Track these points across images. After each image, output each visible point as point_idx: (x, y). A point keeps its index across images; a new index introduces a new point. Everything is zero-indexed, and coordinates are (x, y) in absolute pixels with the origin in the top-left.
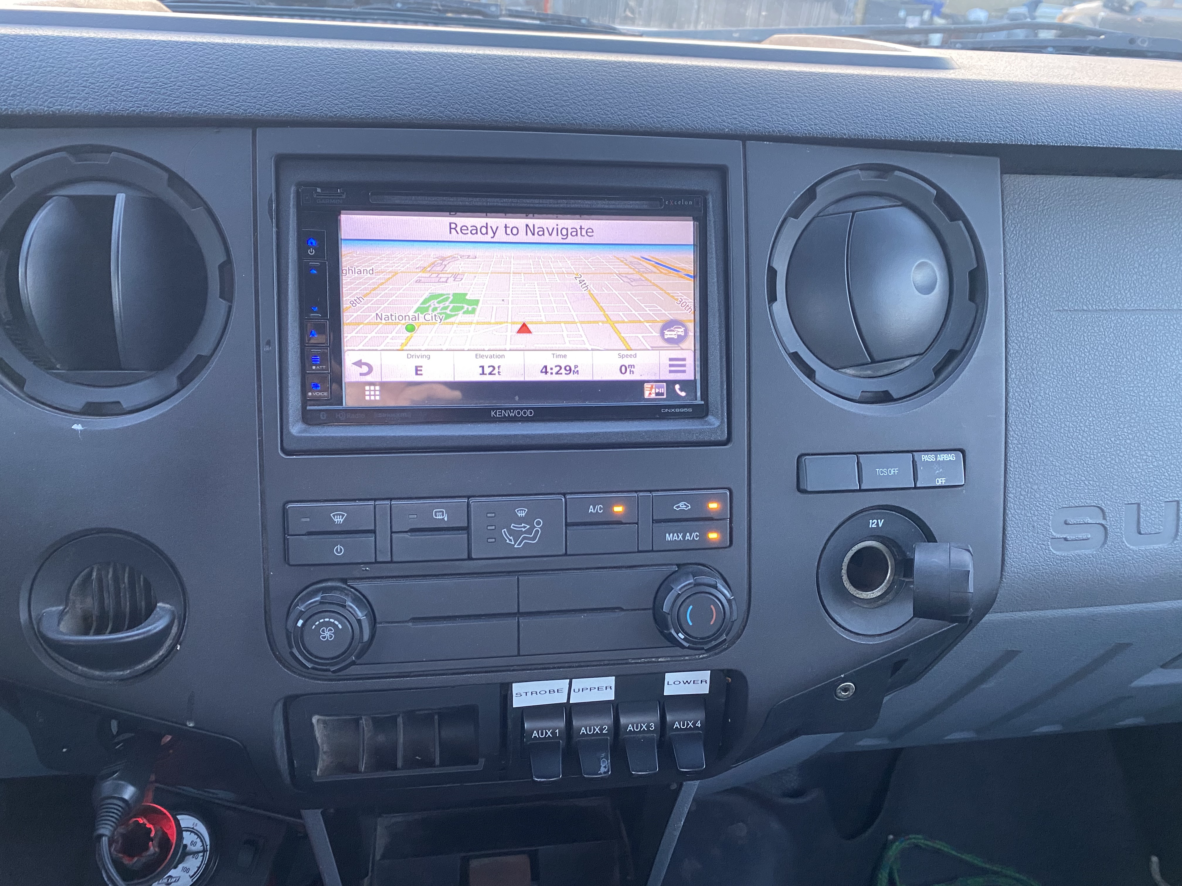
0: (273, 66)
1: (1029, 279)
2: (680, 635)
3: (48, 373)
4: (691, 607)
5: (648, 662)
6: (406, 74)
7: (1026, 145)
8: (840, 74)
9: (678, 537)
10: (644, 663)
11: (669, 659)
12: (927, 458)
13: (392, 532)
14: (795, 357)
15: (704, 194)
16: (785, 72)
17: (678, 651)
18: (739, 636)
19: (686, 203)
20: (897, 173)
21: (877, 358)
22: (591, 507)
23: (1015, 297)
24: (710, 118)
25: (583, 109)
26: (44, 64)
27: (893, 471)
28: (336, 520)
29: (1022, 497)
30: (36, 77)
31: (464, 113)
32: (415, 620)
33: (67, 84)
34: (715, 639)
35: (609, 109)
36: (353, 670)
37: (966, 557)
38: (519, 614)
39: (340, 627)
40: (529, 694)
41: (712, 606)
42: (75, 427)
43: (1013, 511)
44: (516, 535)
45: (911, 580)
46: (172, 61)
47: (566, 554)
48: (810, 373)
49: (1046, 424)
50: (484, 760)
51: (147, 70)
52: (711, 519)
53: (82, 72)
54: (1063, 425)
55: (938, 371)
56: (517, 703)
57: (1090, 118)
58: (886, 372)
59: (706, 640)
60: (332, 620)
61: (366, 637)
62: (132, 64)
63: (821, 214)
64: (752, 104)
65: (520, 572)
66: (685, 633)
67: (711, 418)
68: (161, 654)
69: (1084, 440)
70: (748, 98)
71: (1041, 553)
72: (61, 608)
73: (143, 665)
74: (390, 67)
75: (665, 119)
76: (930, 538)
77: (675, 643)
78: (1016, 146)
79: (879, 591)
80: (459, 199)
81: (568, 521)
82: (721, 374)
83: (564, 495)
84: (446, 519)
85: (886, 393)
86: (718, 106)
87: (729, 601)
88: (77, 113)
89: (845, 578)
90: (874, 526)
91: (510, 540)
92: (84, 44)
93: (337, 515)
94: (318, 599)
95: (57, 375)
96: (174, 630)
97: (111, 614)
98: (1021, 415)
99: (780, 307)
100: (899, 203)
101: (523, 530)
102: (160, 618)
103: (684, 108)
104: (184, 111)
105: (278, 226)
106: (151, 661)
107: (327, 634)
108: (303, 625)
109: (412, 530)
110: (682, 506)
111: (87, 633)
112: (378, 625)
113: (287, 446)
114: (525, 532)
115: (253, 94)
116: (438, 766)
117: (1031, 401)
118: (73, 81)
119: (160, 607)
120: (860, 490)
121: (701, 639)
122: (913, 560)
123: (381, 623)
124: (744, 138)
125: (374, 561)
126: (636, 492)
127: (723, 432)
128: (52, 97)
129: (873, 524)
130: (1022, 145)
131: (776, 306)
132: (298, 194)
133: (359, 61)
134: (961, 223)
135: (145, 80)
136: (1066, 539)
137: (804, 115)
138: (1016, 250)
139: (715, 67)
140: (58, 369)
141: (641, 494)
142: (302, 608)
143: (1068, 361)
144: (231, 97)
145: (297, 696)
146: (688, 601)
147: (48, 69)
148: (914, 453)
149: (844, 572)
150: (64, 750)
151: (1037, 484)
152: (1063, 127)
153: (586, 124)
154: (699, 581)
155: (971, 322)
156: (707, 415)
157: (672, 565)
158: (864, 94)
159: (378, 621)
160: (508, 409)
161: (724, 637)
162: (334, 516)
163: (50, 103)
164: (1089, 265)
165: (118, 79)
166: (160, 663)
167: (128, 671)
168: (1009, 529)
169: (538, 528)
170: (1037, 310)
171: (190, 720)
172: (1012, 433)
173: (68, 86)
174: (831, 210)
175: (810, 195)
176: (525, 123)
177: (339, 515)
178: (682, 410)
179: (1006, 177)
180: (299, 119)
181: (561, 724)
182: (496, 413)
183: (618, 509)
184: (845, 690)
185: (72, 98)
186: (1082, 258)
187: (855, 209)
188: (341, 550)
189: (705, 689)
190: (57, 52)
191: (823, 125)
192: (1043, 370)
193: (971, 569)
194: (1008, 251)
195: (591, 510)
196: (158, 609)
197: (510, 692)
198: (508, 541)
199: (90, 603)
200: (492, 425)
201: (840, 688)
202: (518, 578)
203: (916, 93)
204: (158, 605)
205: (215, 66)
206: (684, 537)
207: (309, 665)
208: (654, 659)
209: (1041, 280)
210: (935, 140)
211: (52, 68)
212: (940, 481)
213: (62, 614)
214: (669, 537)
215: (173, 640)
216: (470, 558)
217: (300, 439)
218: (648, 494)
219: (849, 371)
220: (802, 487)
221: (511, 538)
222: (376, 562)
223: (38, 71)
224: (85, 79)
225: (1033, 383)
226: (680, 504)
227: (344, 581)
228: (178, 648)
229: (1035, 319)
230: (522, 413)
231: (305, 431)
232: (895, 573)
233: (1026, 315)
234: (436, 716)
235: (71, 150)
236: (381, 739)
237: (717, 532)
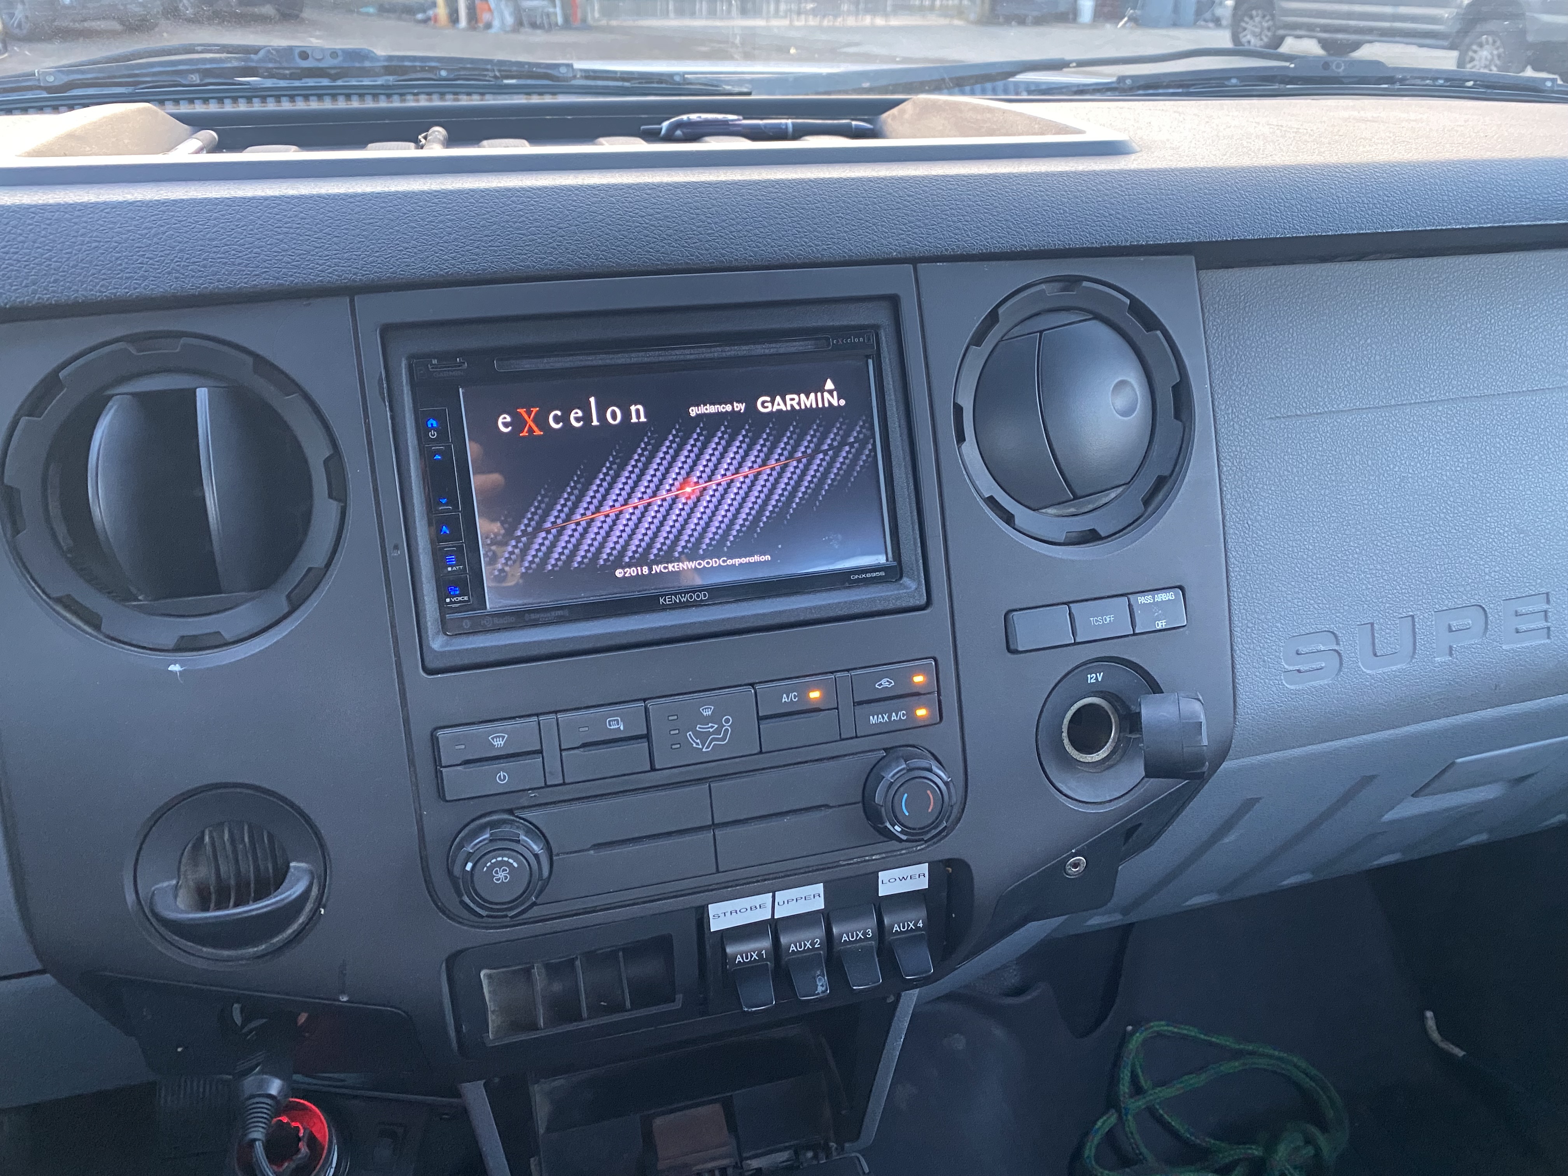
0: (364, 219)
1: (1237, 387)
2: (896, 827)
3: (128, 607)
4: (906, 795)
5: (862, 862)
6: (522, 216)
7: (1222, 241)
8: (1013, 174)
9: (883, 718)
10: (858, 863)
11: (884, 855)
12: (1142, 599)
13: (561, 750)
14: (991, 502)
15: (876, 328)
16: (951, 176)
17: (895, 845)
18: (959, 820)
19: (856, 340)
20: (1085, 284)
21: (1079, 492)
22: (785, 695)
23: (1223, 407)
24: (875, 241)
25: (732, 243)
26: (87, 239)
27: (1108, 619)
28: (496, 743)
29: (1249, 630)
30: (80, 255)
31: (597, 259)
32: (597, 846)
33: (119, 262)
34: (935, 828)
35: (760, 240)
36: (535, 912)
37: (1197, 707)
38: (714, 826)
39: (515, 865)
40: (728, 914)
41: (929, 792)
42: (172, 668)
43: (1240, 646)
44: (703, 737)
45: (1138, 736)
46: (242, 224)
47: (761, 752)
48: (1009, 519)
49: (1268, 547)
50: (681, 996)
51: (214, 236)
52: (917, 694)
53: (136, 245)
54: (1286, 546)
55: (1147, 502)
56: (716, 925)
57: (1287, 205)
58: (1091, 507)
59: (924, 830)
60: (506, 859)
61: (546, 873)
62: (195, 230)
63: (1006, 337)
64: (919, 220)
65: (710, 778)
66: (902, 825)
67: (906, 580)
68: (301, 920)
69: (1310, 559)
70: (915, 214)
71: (1274, 689)
72: (174, 882)
73: (281, 937)
74: (502, 209)
75: (825, 247)
76: (1155, 688)
77: (892, 837)
78: (1211, 242)
79: (1105, 751)
80: (599, 357)
81: (760, 714)
82: (913, 530)
83: (752, 685)
84: (622, 728)
85: (1093, 531)
86: (882, 226)
87: (946, 784)
88: (137, 297)
89: (1066, 741)
90: (1093, 681)
91: (697, 744)
92: (131, 210)
93: (496, 737)
94: (487, 836)
95: (140, 608)
96: (315, 891)
97: (232, 882)
98: (1241, 540)
99: (970, 448)
100: (1091, 316)
101: (711, 730)
102: (298, 880)
103: (845, 232)
104: (266, 283)
105: (391, 410)
106: (290, 931)
107: (501, 875)
108: (473, 868)
109: (584, 745)
110: (885, 683)
111: (207, 909)
112: (554, 858)
113: (430, 665)
114: (713, 733)
115: (346, 255)
116: (629, 1010)
117: (1250, 523)
118: (126, 257)
119: (295, 868)
120: (1075, 644)
121: (920, 829)
122: (1139, 714)
123: (558, 855)
124: (915, 261)
125: (543, 785)
126: (832, 673)
127: (921, 596)
128: (103, 279)
129: (1091, 678)
130: (1217, 241)
131: (965, 446)
132: (410, 368)
133: (465, 204)
134: (1159, 332)
135: (215, 249)
136: (1299, 671)
137: (978, 228)
138: (1220, 355)
139: (874, 178)
140: (140, 601)
141: (839, 675)
142: (469, 849)
143: (1286, 473)
144: (321, 262)
145: (461, 952)
146: (902, 789)
147: (94, 245)
148: (1130, 596)
149: (1065, 734)
150: (179, 1050)
151: (1264, 614)
152: (1259, 218)
153: (736, 260)
154: (912, 766)
155: (1178, 443)
156: (901, 577)
157: (879, 750)
158: (1042, 196)
159: (555, 851)
160: (678, 593)
161: (945, 824)
162: (493, 739)
163: (102, 286)
164: (1299, 365)
165: (181, 251)
166: (300, 933)
167: (263, 947)
168: (1238, 666)
169: (727, 726)
170: (1248, 420)
171: (343, 993)
172: (1232, 560)
173: (121, 265)
174: (1016, 331)
175: (993, 318)
176: (667, 264)
177: (499, 737)
178: (874, 575)
179: (1203, 273)
180: (404, 281)
181: (766, 944)
182: (665, 600)
183: (815, 695)
184: (1075, 865)
185: (127, 278)
186: (1291, 357)
187: (1041, 329)
188: (504, 776)
189: (923, 884)
190: (100, 222)
191: (1000, 237)
192: (1260, 486)
193: (1203, 719)
194: (1211, 356)
195: (785, 699)
196: (292, 870)
197: (706, 915)
198: (695, 745)
199: (204, 872)
200: (663, 614)
201: (1070, 864)
202: (710, 786)
203: (1099, 190)
204: (292, 864)
205: (295, 226)
206: (890, 717)
207: (483, 913)
208: (867, 858)
209: (1250, 386)
210: (1124, 244)
211: (97, 244)
212: (1160, 624)
213: (176, 887)
214: (873, 720)
215: (314, 903)
216: (653, 769)
217: (443, 654)
218: (846, 674)
219: (1050, 511)
220: (1012, 647)
221: (698, 741)
222: (547, 786)
223: (81, 249)
224: (141, 253)
225: (1251, 502)
226: (882, 682)
227: (511, 812)
228: (322, 912)
229: (1247, 431)
230: (695, 597)
231: (447, 644)
232: (1120, 729)
233: (1236, 426)
234: (621, 954)
235: (131, 339)
236: (557, 987)
237: (925, 707)
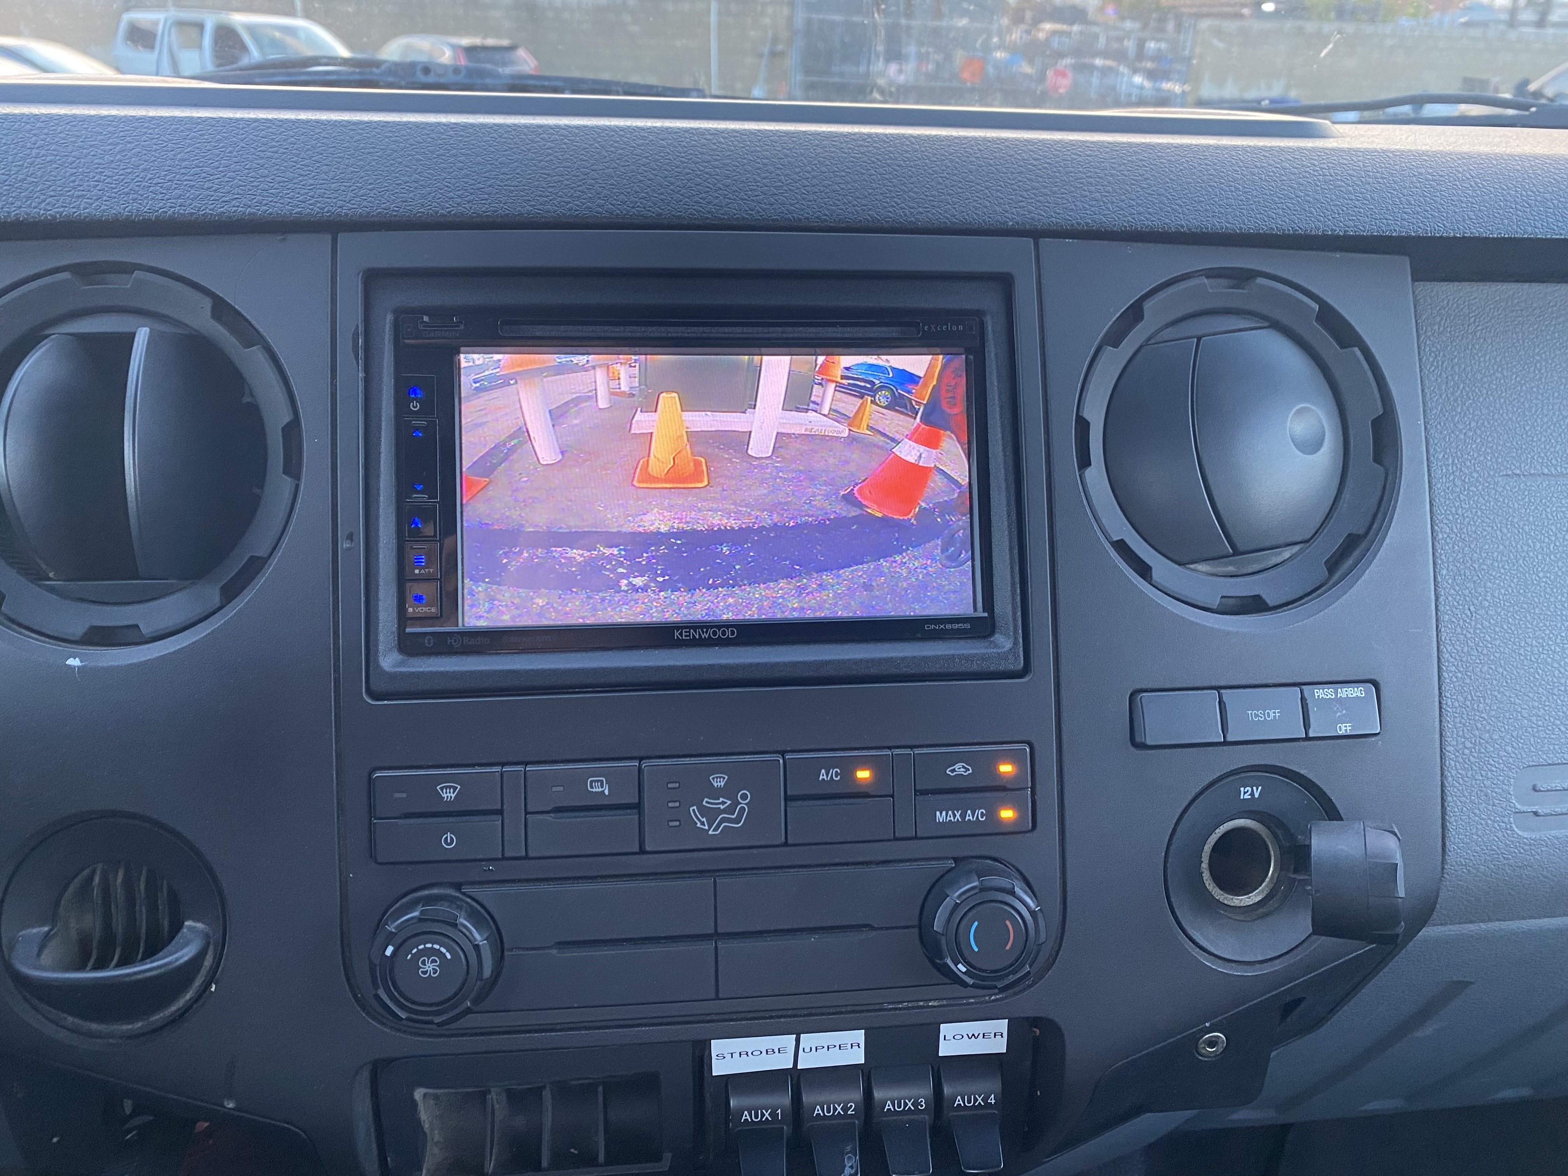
0: (363, 148)
1: (1461, 431)
2: (960, 966)
3: (39, 586)
4: (976, 923)
5: (913, 1008)
6: (550, 155)
7: (1448, 238)
8: (1172, 144)
9: (955, 816)
10: (908, 1008)
11: (945, 1002)
12: (1320, 693)
13: (527, 813)
14: (1121, 547)
15: (979, 314)
16: (1092, 142)
17: (956, 990)
18: (1050, 965)
19: (954, 328)
20: (1260, 281)
21: (1241, 547)
22: (823, 771)
23: (1441, 456)
24: (986, 207)
25: (804, 199)
26: (43, 152)
27: (1273, 714)
28: (445, 796)
29: (1467, 751)
30: (32, 169)
31: (633, 207)
32: (563, 945)
33: (73, 178)
34: (1014, 972)
35: (840, 197)
36: (471, 1021)
37: (1391, 843)
38: (716, 935)
39: (449, 956)
40: (736, 1055)
41: (1008, 923)
42: (71, 662)
43: (1454, 772)
44: (711, 815)
45: (1306, 877)
46: (221, 145)
47: (786, 844)
48: (1144, 571)
49: (1497, 643)
50: (670, 1155)
51: (186, 156)
52: (1003, 789)
53: (95, 162)
54: (1523, 644)
55: (1333, 565)
56: (719, 1068)
57: (1539, 198)
58: (1257, 567)
59: (998, 973)
60: (437, 947)
61: (487, 972)
62: (165, 149)
63: (1152, 341)
64: (1046, 187)
65: (719, 871)
66: (967, 963)
67: (998, 638)
68: (188, 997)
69: (1556, 665)
70: (1040, 179)
71: (1500, 834)
72: (46, 929)
73: (162, 1015)
74: (528, 146)
75: (920, 210)
76: (1332, 813)
77: (955, 979)
78: (1433, 238)
79: (1259, 894)
80: (628, 328)
81: (789, 793)
82: (1012, 572)
83: (783, 753)
84: (607, 792)
85: (1258, 597)
86: (998, 191)
87: (1033, 913)
88: (86, 217)
89: (1206, 875)
90: (1247, 796)
91: (701, 823)
92: (100, 124)
93: (446, 787)
94: (416, 914)
95: (52, 590)
96: (208, 961)
97: (119, 938)
98: (1459, 630)
99: (1096, 475)
100: (1266, 324)
101: (722, 807)
102: (186, 944)
103: (949, 194)
104: (235, 212)
105: (367, 370)
106: (173, 1008)
107: (429, 967)
108: (394, 953)
109: (558, 810)
110: (959, 768)
111: (82, 968)
112: (506, 953)
113: (376, 687)
114: (724, 811)
115: (333, 186)
116: (601, 1165)
117: (1472, 608)
118: (83, 173)
119: (190, 928)
120: (1225, 743)
121: (992, 972)
122: (1309, 847)
123: (511, 950)
124: (1036, 234)
125: (500, 856)
126: (889, 748)
127: (1017, 658)
128: (51, 196)
129: (1245, 793)
130: (1441, 237)
131: (1089, 473)
132: (396, 325)
133: (485, 139)
134: (1356, 350)
135: (183, 171)
136: (1536, 814)
137: (1122, 201)
138: (1440, 389)
139: (993, 138)
140: (50, 579)
141: (897, 751)
142: (392, 928)
143: (1525, 548)
144: (303, 192)
145: (391, 1061)
146: (970, 914)
147: (49, 158)
148: (1304, 687)
149: (1205, 865)
150: (55, 1140)
151: (1489, 731)
152: (1501, 212)
153: (807, 218)
154: (989, 884)
155: (1379, 493)
156: (992, 633)
157: (947, 858)
158: (1207, 170)
159: (506, 947)
160: (698, 627)
161: (1027, 968)
162: (442, 789)
163: (48, 204)
164: (1548, 410)
165: (145, 170)
166: (186, 1011)
167: (140, 1024)
168: (1450, 799)
169: (743, 804)
170: (1476, 475)
171: (230, 1097)
172: (1447, 656)
173: (74, 181)
174: (1167, 334)
175: (1135, 313)
176: (720, 219)
177: (450, 787)
178: (956, 626)
179: (1420, 285)
180: (397, 219)
181: (786, 1100)
182: (681, 634)
183: (863, 774)
184: (1212, 1043)
185: (79, 197)
186: (1537, 399)
187: (1199, 333)
188: (452, 839)
189: (1000, 1046)
190: (62, 135)
191: (1150, 214)
192: (1489, 562)
193: (1399, 860)
194: (1426, 391)
195: (823, 775)
196: (185, 930)
197: (706, 1053)
198: (699, 825)
199: (92, 922)
200: (676, 652)
201: (1204, 1042)
202: (715, 881)
203: (1284, 168)
204: (187, 923)
205: (282, 150)
206: (963, 816)
207: (403, 1015)
208: (921, 1003)
209: (1479, 432)
210: (1313, 233)
211: (53, 157)
212: (1343, 729)
213: (47, 937)
214: (940, 817)
215: (206, 976)
216: (642, 851)
217: (393, 676)
218: (908, 751)
219: (1202, 567)
220: (1138, 739)
221: (704, 820)
222: (504, 858)
223: (34, 162)
224: (100, 170)
225: (1475, 582)
226: (956, 767)
227: (458, 886)
228: (213, 989)
229: (1472, 488)
230: (719, 633)
231: (401, 664)
232: (1282, 867)
233: (1458, 482)
234: (600, 1089)
235: (77, 269)
236: (520, 1122)
237: (1013, 808)
